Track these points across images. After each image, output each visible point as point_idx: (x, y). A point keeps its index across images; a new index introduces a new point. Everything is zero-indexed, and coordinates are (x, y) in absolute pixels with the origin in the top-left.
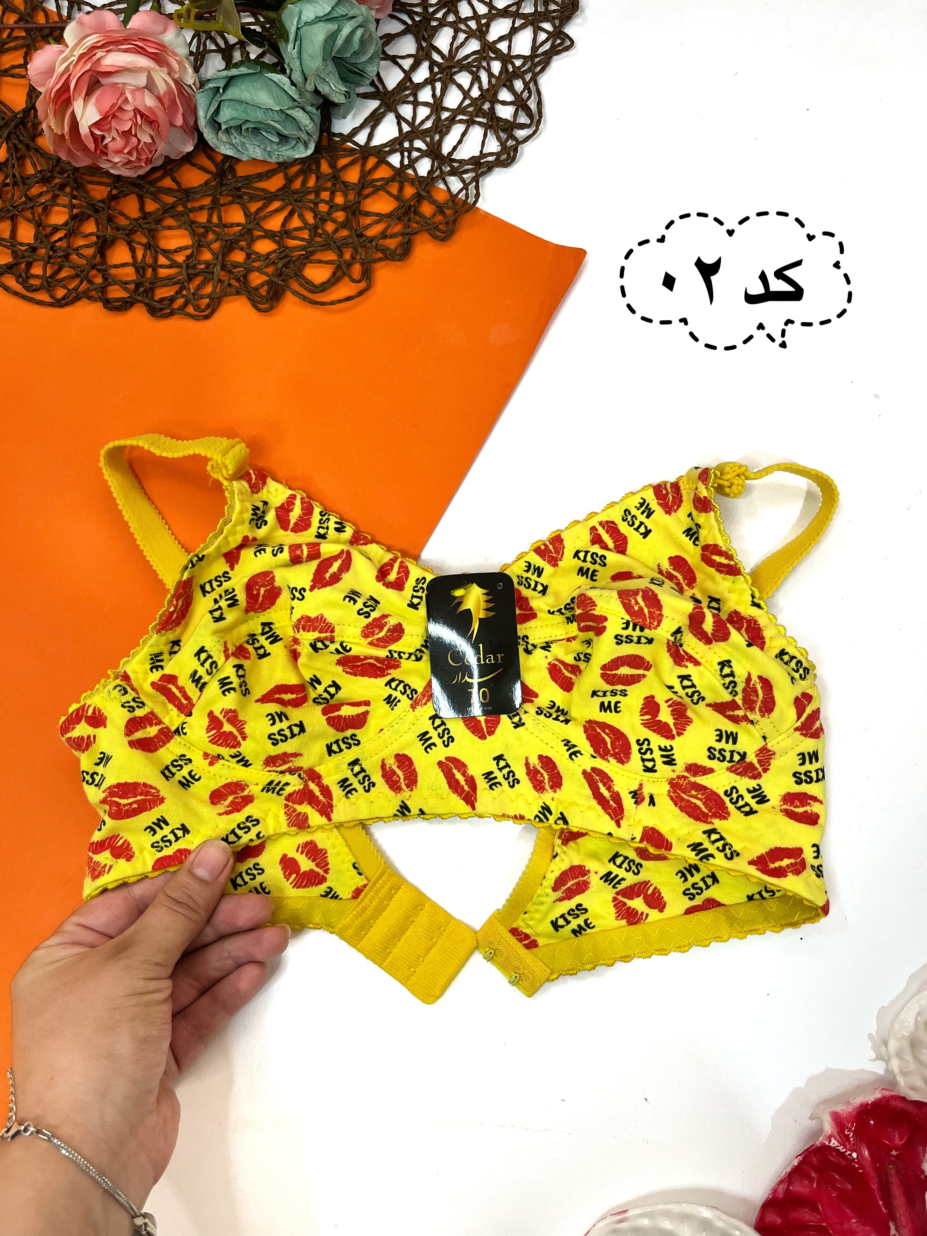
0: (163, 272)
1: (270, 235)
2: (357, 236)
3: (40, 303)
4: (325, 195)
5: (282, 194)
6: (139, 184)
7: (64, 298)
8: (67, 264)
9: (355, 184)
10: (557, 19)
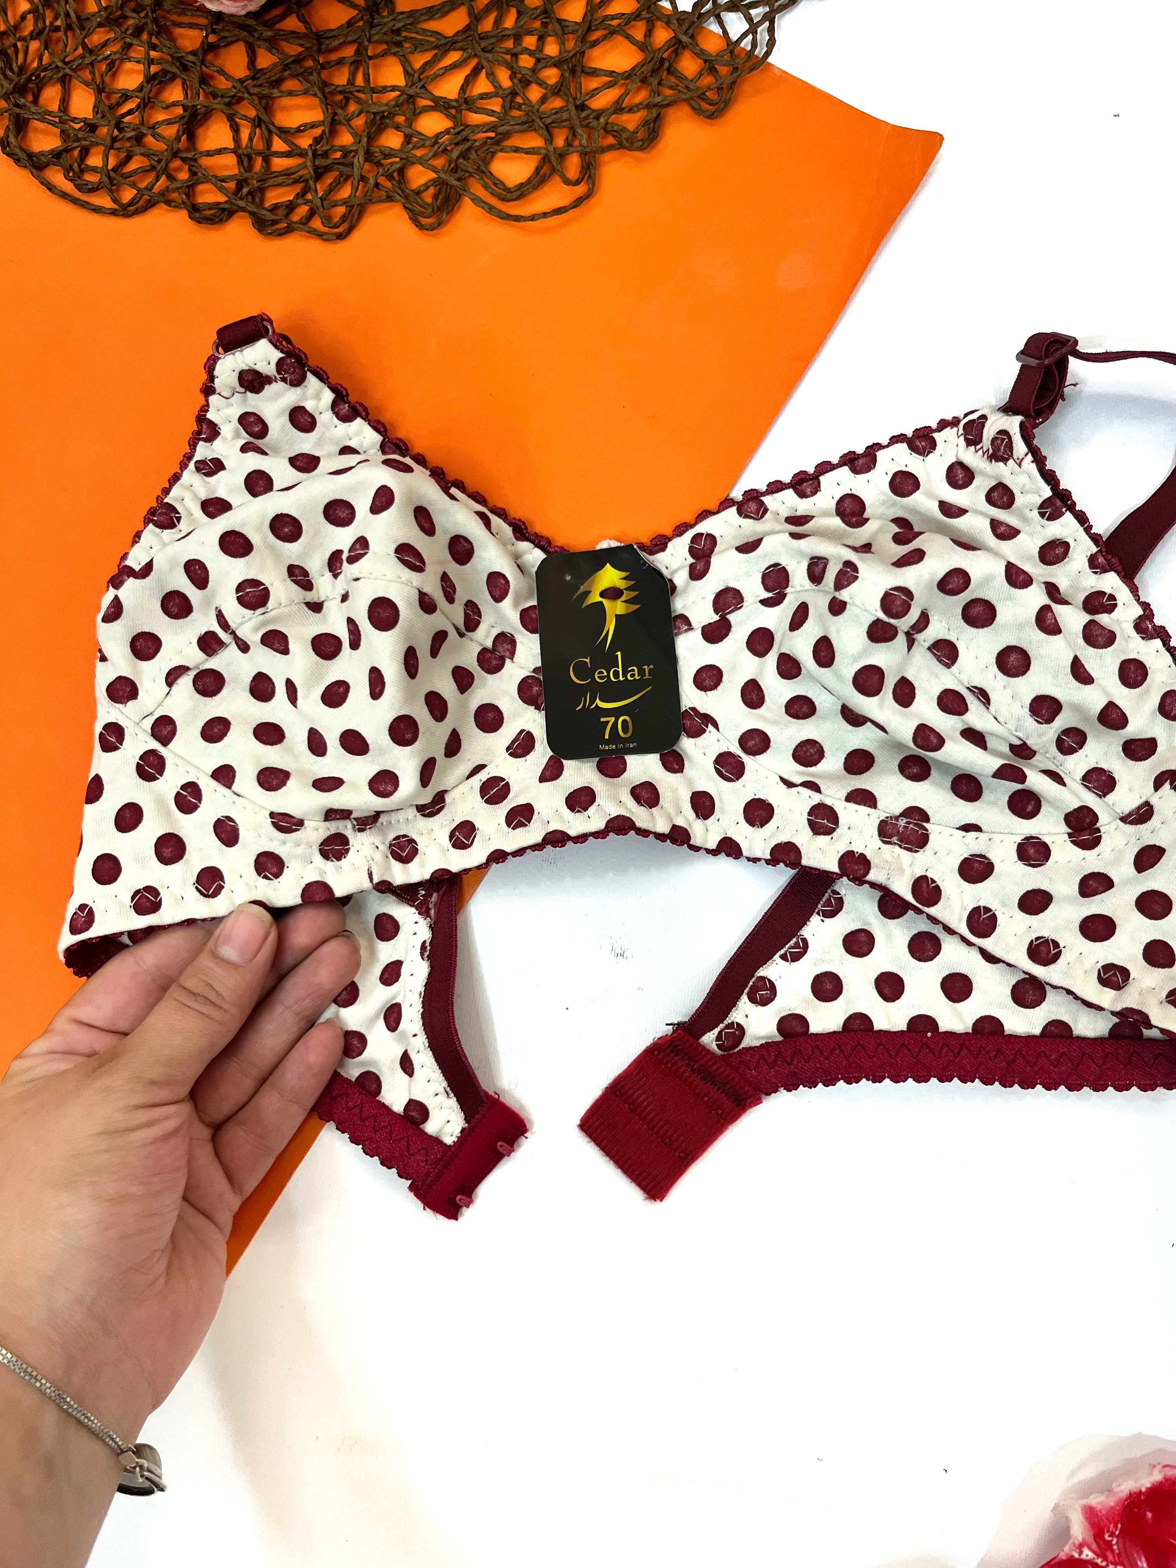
0: (279, 164)
1: (442, 105)
2: (577, 107)
3: (98, 210)
4: (530, 41)
5: (463, 40)
6: (248, 26)
7: (131, 203)
8: (137, 150)
9: (577, 23)
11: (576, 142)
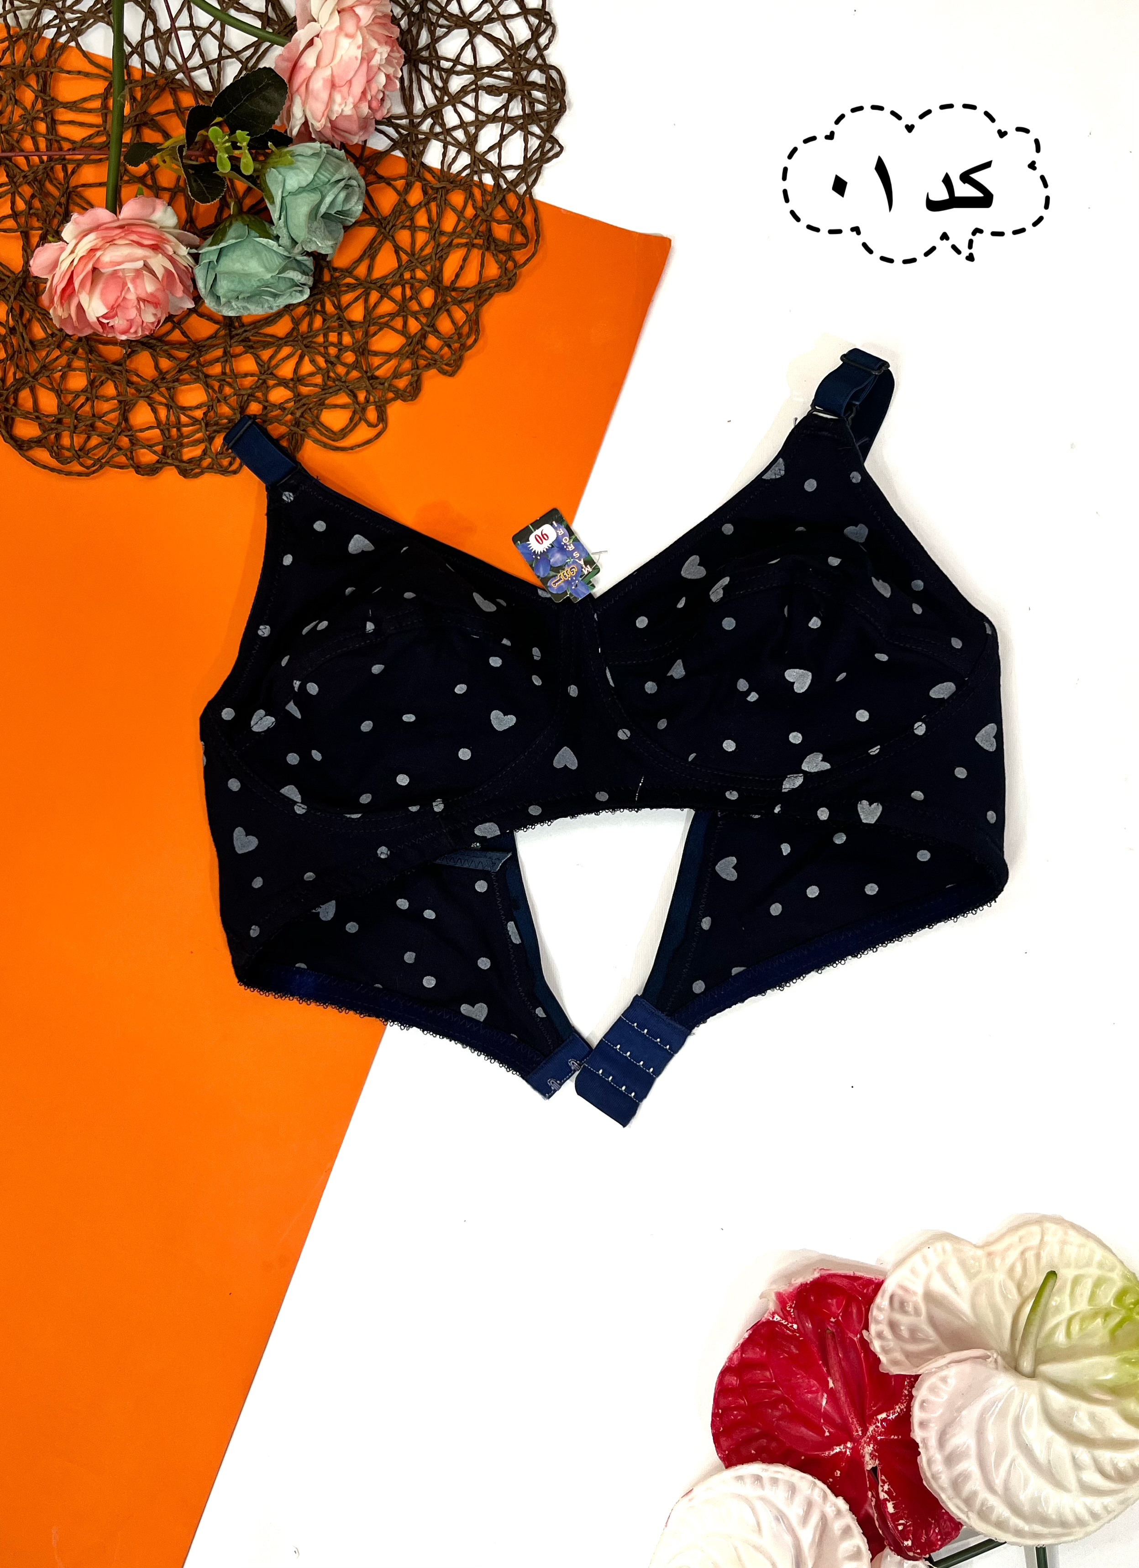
1: (283, 383)
2: (368, 379)
3: (73, 474)
4: (333, 337)
5: (291, 338)
6: (150, 343)
7: (92, 467)
8: (93, 432)
9: (360, 323)
10: (545, 120)
11: (372, 399)
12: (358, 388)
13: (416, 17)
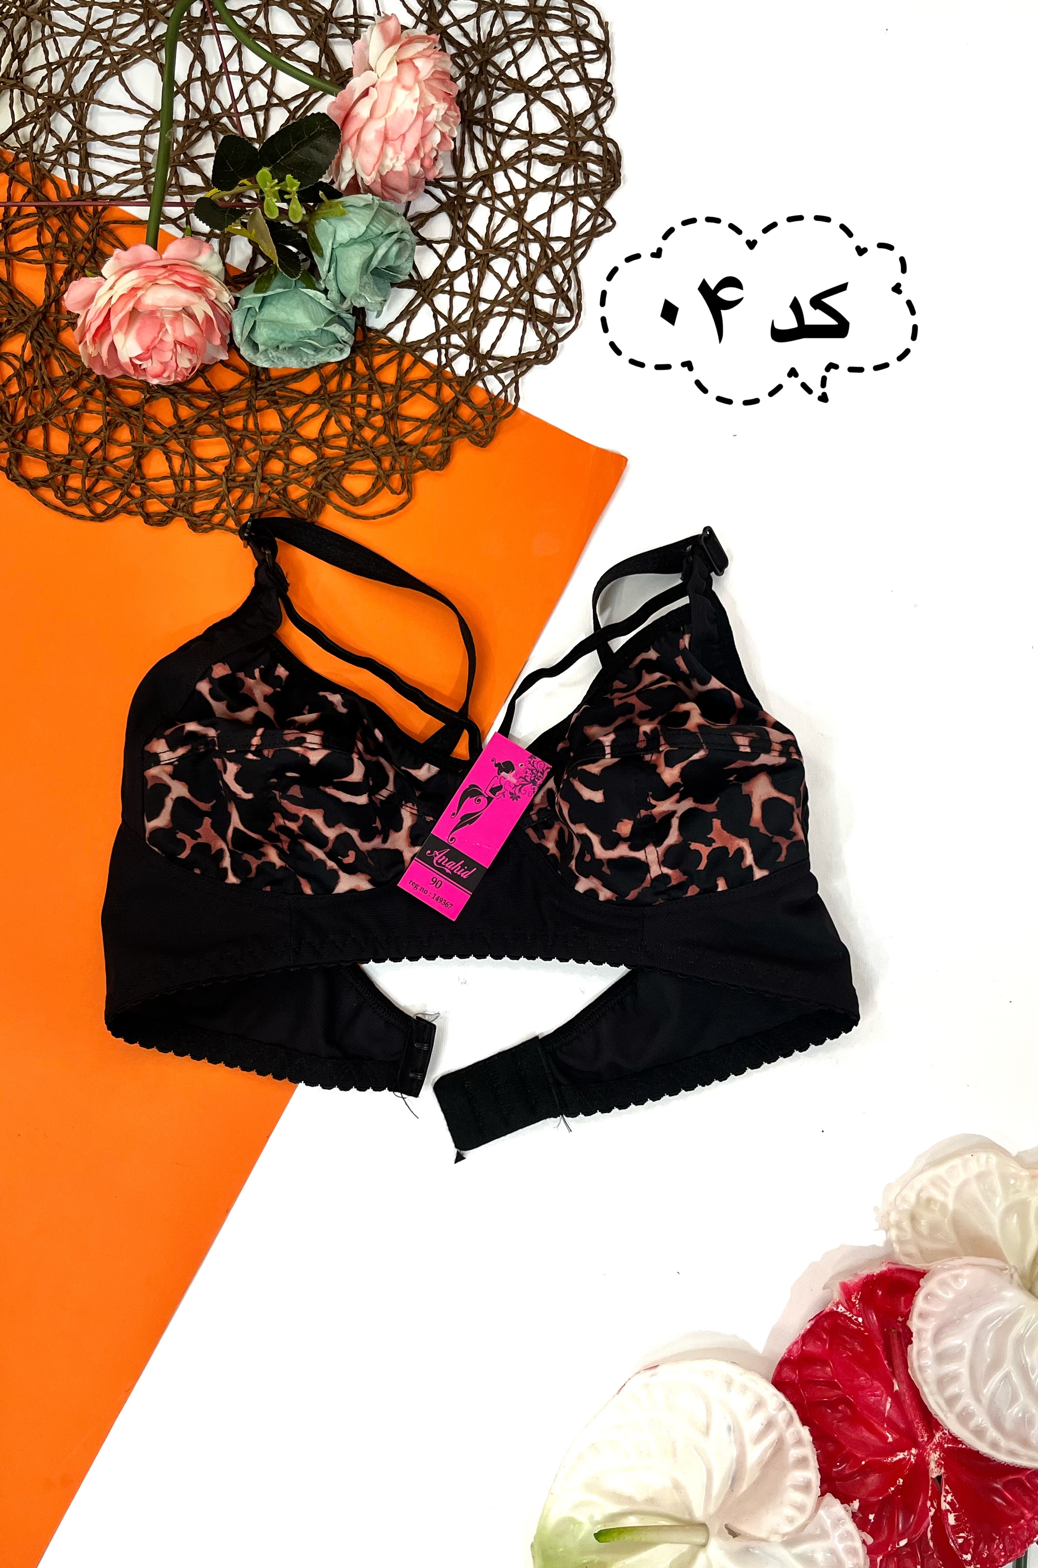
0: (202, 484)
1: (307, 443)
2: (396, 445)
3: (81, 517)
4: (362, 398)
5: (318, 397)
6: (172, 391)
7: (105, 513)
8: (103, 476)
9: (392, 385)
10: (598, 193)
11: (397, 466)
12: (385, 454)
13: (474, 79)
